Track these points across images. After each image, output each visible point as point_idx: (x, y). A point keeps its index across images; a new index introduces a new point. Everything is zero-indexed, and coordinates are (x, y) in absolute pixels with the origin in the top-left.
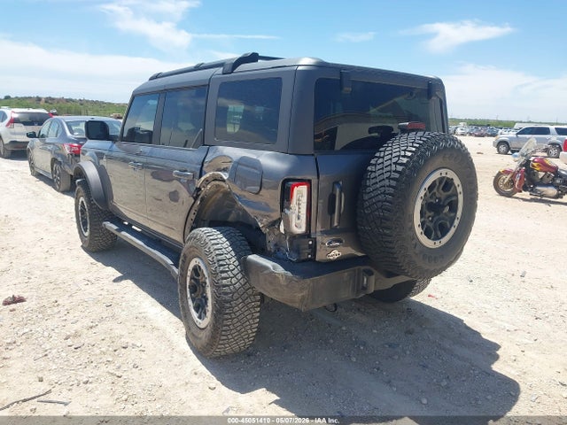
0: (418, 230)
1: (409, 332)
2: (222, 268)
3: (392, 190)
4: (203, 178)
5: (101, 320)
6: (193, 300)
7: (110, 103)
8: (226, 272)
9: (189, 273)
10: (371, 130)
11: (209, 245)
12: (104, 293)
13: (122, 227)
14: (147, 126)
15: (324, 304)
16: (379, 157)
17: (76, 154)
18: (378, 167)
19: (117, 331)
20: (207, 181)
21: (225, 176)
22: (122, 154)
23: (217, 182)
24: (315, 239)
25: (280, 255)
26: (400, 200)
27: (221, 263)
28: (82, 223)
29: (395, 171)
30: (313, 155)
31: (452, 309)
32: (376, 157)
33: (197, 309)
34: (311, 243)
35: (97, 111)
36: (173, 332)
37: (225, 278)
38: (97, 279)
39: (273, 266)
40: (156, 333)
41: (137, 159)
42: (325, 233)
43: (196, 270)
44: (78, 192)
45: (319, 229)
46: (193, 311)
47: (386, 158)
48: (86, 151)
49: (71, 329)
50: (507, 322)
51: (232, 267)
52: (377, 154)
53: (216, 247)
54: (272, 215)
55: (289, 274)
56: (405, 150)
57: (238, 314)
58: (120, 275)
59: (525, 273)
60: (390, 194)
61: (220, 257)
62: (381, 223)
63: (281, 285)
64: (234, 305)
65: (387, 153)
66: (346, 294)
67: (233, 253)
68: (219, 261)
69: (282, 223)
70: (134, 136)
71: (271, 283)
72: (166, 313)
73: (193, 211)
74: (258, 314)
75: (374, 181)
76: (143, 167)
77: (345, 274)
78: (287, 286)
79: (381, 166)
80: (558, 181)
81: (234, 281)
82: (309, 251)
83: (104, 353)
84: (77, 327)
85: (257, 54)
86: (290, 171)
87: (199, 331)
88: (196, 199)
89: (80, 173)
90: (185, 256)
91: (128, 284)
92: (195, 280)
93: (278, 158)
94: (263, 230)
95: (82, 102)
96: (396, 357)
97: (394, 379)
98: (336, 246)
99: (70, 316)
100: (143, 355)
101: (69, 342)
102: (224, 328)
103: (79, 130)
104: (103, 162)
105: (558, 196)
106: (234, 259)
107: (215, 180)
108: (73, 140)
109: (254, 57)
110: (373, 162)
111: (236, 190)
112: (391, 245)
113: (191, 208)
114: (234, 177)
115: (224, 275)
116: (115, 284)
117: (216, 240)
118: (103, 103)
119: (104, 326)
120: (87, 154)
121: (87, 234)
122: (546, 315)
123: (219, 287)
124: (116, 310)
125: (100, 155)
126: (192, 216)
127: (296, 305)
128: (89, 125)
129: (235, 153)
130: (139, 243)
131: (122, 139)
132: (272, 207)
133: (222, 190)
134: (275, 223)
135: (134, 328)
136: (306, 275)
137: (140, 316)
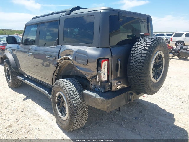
0: (152, 76)
1: (141, 112)
2: (72, 97)
3: (143, 61)
4: (60, 59)
5: (20, 118)
6: (59, 108)
7: (14, 30)
8: (74, 98)
9: (56, 98)
10: (128, 36)
11: (66, 87)
12: (20, 106)
13: (25, 79)
14: (32, 38)
15: (116, 108)
16: (135, 47)
17: (3, 50)
18: (136, 52)
19: (27, 123)
20: (62, 60)
21: (71, 58)
22: (23, 50)
23: (66, 60)
24: (111, 82)
25: (96, 89)
26: (147, 65)
27: (71, 94)
28: (8, 77)
29: (144, 53)
30: (109, 48)
31: (153, 101)
32: (134, 47)
33: (61, 112)
34: (109, 84)
35: (9, 33)
36: (51, 121)
37: (74, 101)
38: (16, 100)
39: (95, 95)
40: (44, 122)
41: (29, 51)
42: (115, 79)
43: (60, 96)
44: (5, 65)
45: (112, 78)
46: (59, 113)
47: (139, 48)
48: (8, 49)
49: (8, 123)
50: (174, 105)
51: (76, 96)
52: (134, 46)
53: (68, 87)
54: (93, 73)
55: (102, 98)
56: (146, 44)
57: (80, 115)
58: (26, 97)
59: (172, 85)
60: (142, 63)
61: (71, 92)
62: (139, 75)
63: (99, 103)
64: (78, 111)
65: (138, 46)
66: (123, 103)
67: (76, 89)
68: (70, 93)
69: (98, 77)
70: (27, 42)
71: (95, 102)
72: (47, 113)
73: (56, 72)
74: (88, 114)
75: (134, 57)
76: (32, 55)
77: (123, 95)
78: (101, 103)
79: (137, 51)
80: (173, 52)
81: (77, 101)
82: (109, 87)
83: (23, 134)
84: (10, 122)
85: (79, 7)
86: (100, 55)
87: (63, 121)
88: (57, 67)
89: (6, 57)
90: (54, 91)
91: (29, 101)
92: (59, 100)
93: (95, 50)
94: (89, 80)
95: (3, 30)
96: (139, 123)
97: (141, 133)
98: (119, 84)
99: (7, 118)
100: (40, 133)
101: (7, 130)
102: (75, 121)
103: (4, 41)
104: (15, 53)
105: (173, 56)
106: (76, 92)
107: (65, 59)
108: (1, 44)
109: (78, 8)
110: (133, 49)
111: (76, 63)
112: (143, 83)
113: (55, 71)
114: (75, 58)
115: (73, 99)
116: (24, 101)
117: (68, 84)
118: (11, 30)
119: (22, 121)
120: (8, 50)
121: (10, 81)
122: (185, 101)
123: (72, 104)
124: (26, 113)
125: (13, 50)
126: (56, 74)
127: (105, 110)
128: (8, 38)
129: (75, 48)
130: (33, 85)
131: (22, 43)
132: (92, 70)
133: (68, 63)
134: (94, 77)
135: (34, 120)
136: (109, 98)
137: (36, 115)
